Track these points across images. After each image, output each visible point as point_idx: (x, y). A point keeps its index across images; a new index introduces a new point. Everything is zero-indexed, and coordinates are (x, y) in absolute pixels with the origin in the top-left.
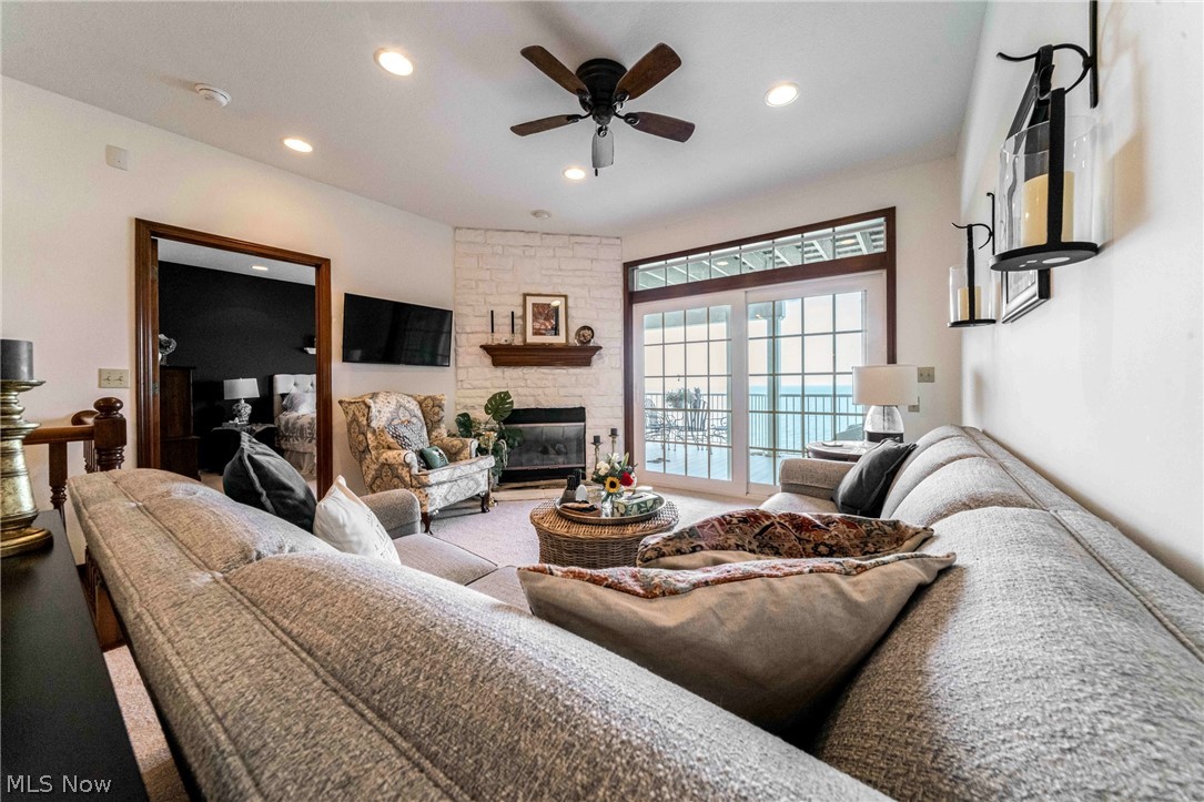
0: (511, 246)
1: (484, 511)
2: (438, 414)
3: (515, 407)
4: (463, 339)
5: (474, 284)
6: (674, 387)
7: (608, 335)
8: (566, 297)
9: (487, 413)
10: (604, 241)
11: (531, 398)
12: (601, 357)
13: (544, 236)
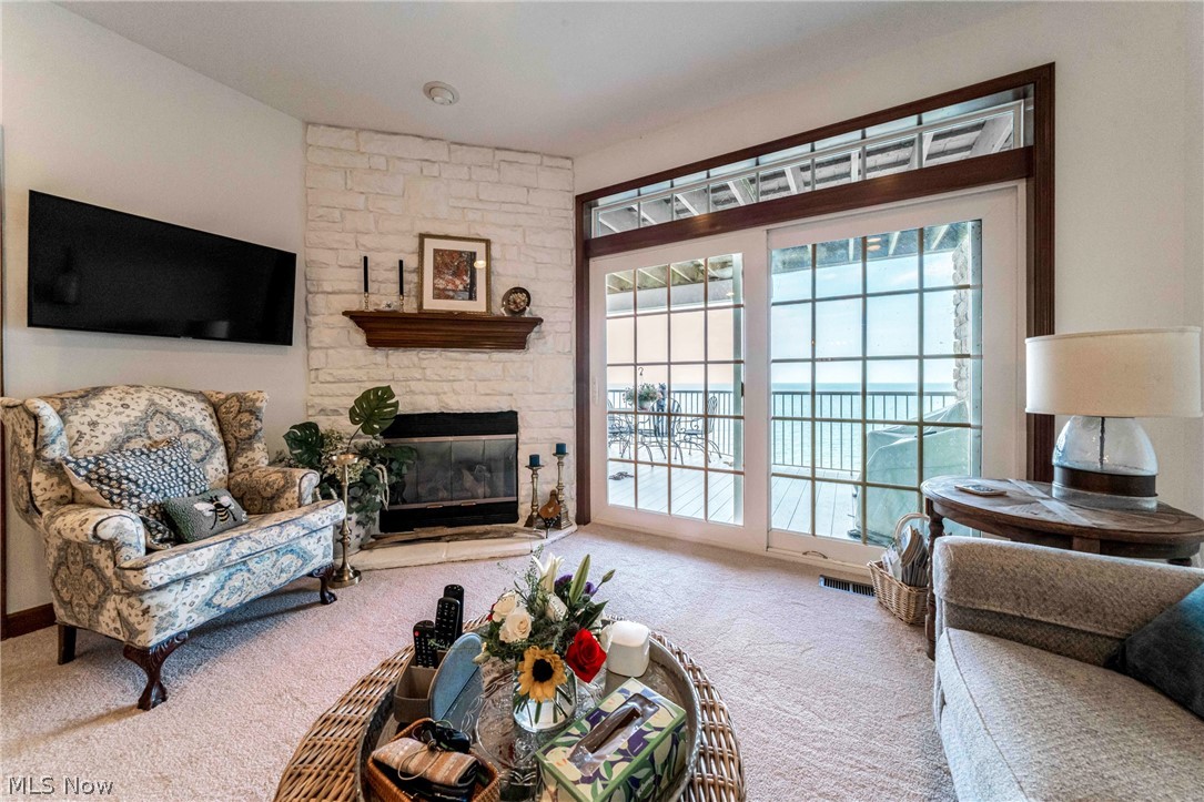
0: (400, 159)
1: (324, 602)
2: (248, 425)
3: (402, 410)
4: (319, 302)
5: (337, 214)
6: (653, 378)
7: (553, 302)
8: (488, 242)
9: (354, 422)
10: (547, 161)
11: (433, 398)
12: (541, 336)
13: (453, 147)
